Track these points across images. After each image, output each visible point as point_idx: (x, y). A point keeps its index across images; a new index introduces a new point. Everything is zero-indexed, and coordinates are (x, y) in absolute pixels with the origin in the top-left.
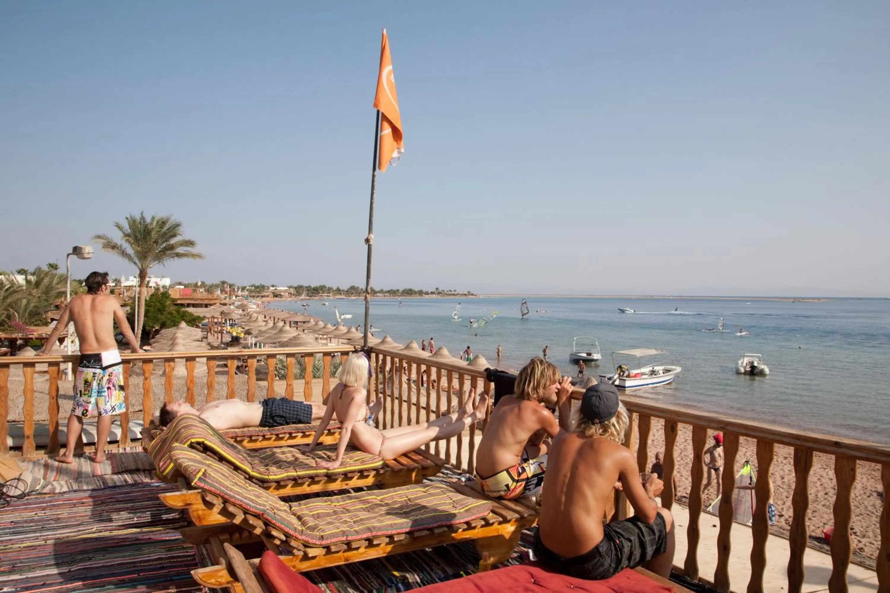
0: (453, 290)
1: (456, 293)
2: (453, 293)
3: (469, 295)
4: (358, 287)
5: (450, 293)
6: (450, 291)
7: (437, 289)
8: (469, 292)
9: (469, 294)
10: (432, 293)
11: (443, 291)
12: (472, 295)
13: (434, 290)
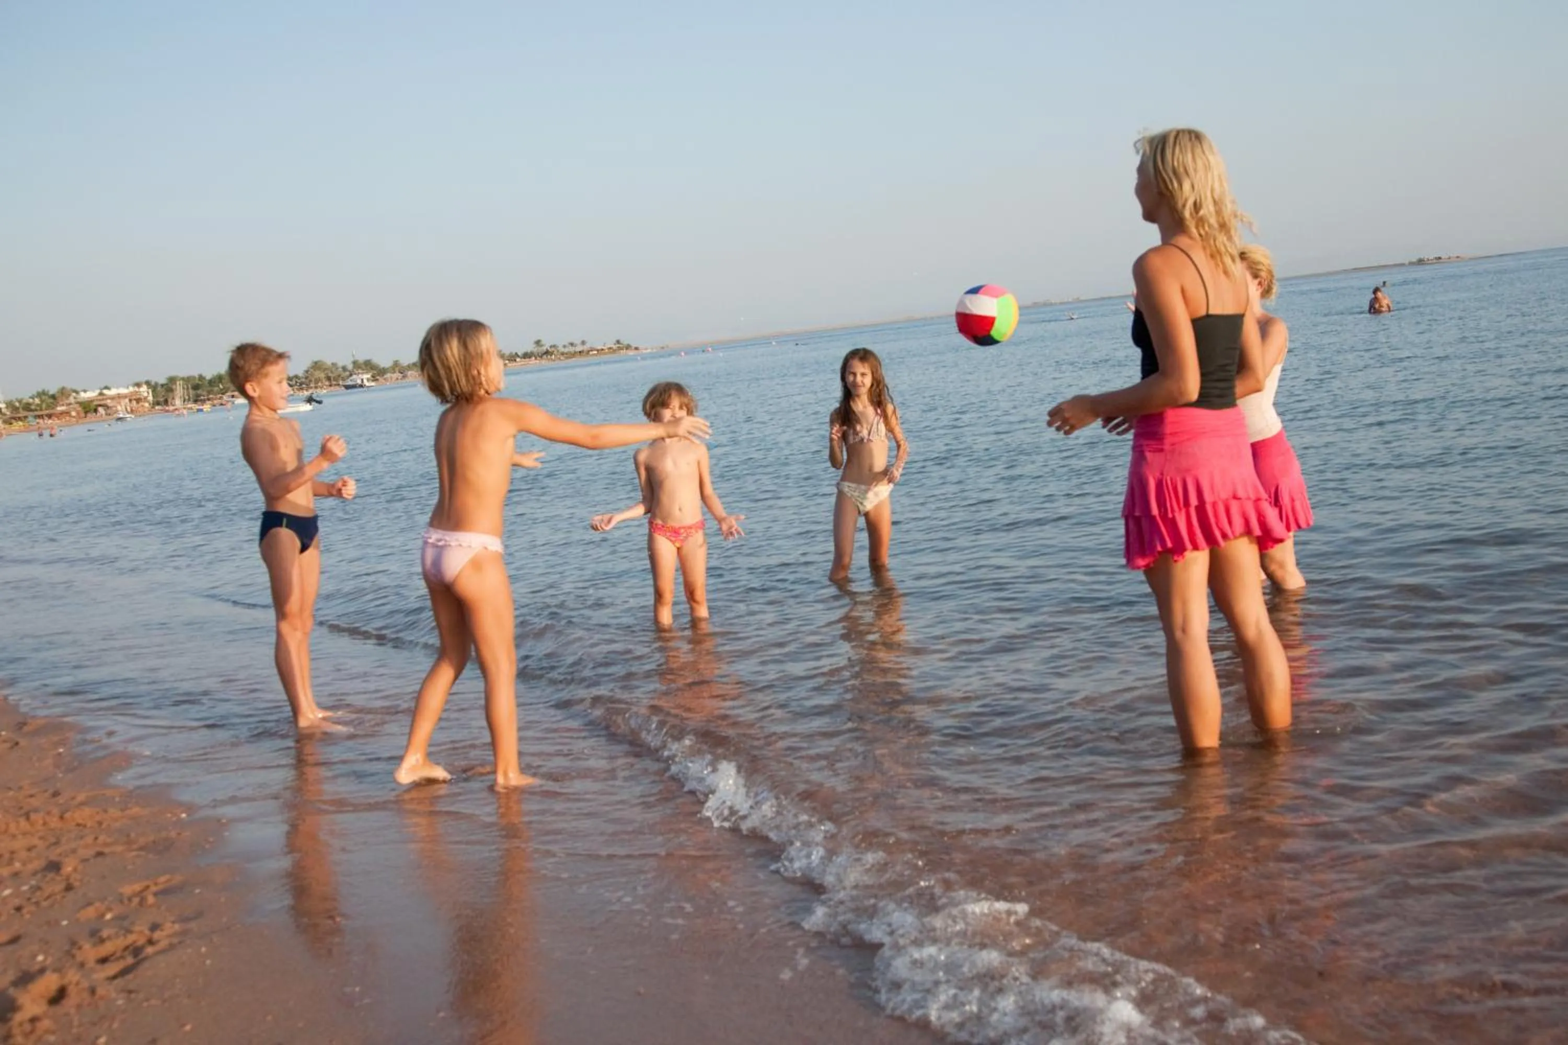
0: (577, 341)
1: (586, 348)
2: (579, 348)
3: (620, 349)
4: (334, 364)
5: (572, 349)
6: (572, 344)
7: (538, 343)
8: (618, 342)
9: (621, 346)
10: (526, 356)
11: (554, 346)
12: (628, 347)
13: (530, 347)
